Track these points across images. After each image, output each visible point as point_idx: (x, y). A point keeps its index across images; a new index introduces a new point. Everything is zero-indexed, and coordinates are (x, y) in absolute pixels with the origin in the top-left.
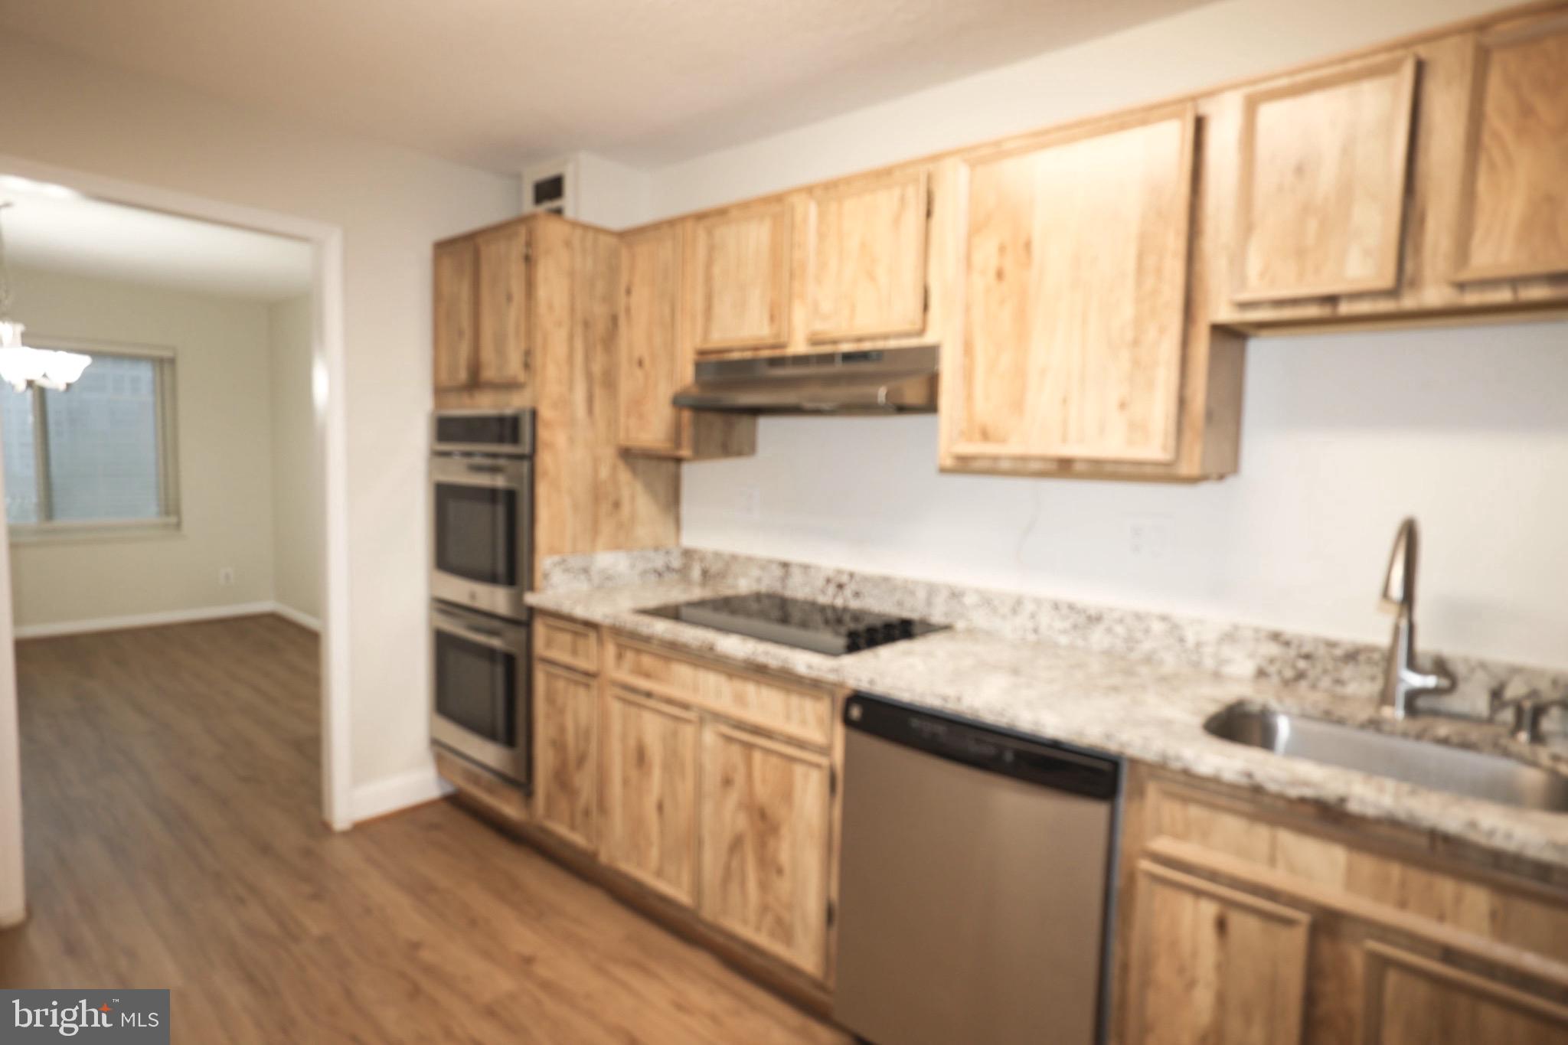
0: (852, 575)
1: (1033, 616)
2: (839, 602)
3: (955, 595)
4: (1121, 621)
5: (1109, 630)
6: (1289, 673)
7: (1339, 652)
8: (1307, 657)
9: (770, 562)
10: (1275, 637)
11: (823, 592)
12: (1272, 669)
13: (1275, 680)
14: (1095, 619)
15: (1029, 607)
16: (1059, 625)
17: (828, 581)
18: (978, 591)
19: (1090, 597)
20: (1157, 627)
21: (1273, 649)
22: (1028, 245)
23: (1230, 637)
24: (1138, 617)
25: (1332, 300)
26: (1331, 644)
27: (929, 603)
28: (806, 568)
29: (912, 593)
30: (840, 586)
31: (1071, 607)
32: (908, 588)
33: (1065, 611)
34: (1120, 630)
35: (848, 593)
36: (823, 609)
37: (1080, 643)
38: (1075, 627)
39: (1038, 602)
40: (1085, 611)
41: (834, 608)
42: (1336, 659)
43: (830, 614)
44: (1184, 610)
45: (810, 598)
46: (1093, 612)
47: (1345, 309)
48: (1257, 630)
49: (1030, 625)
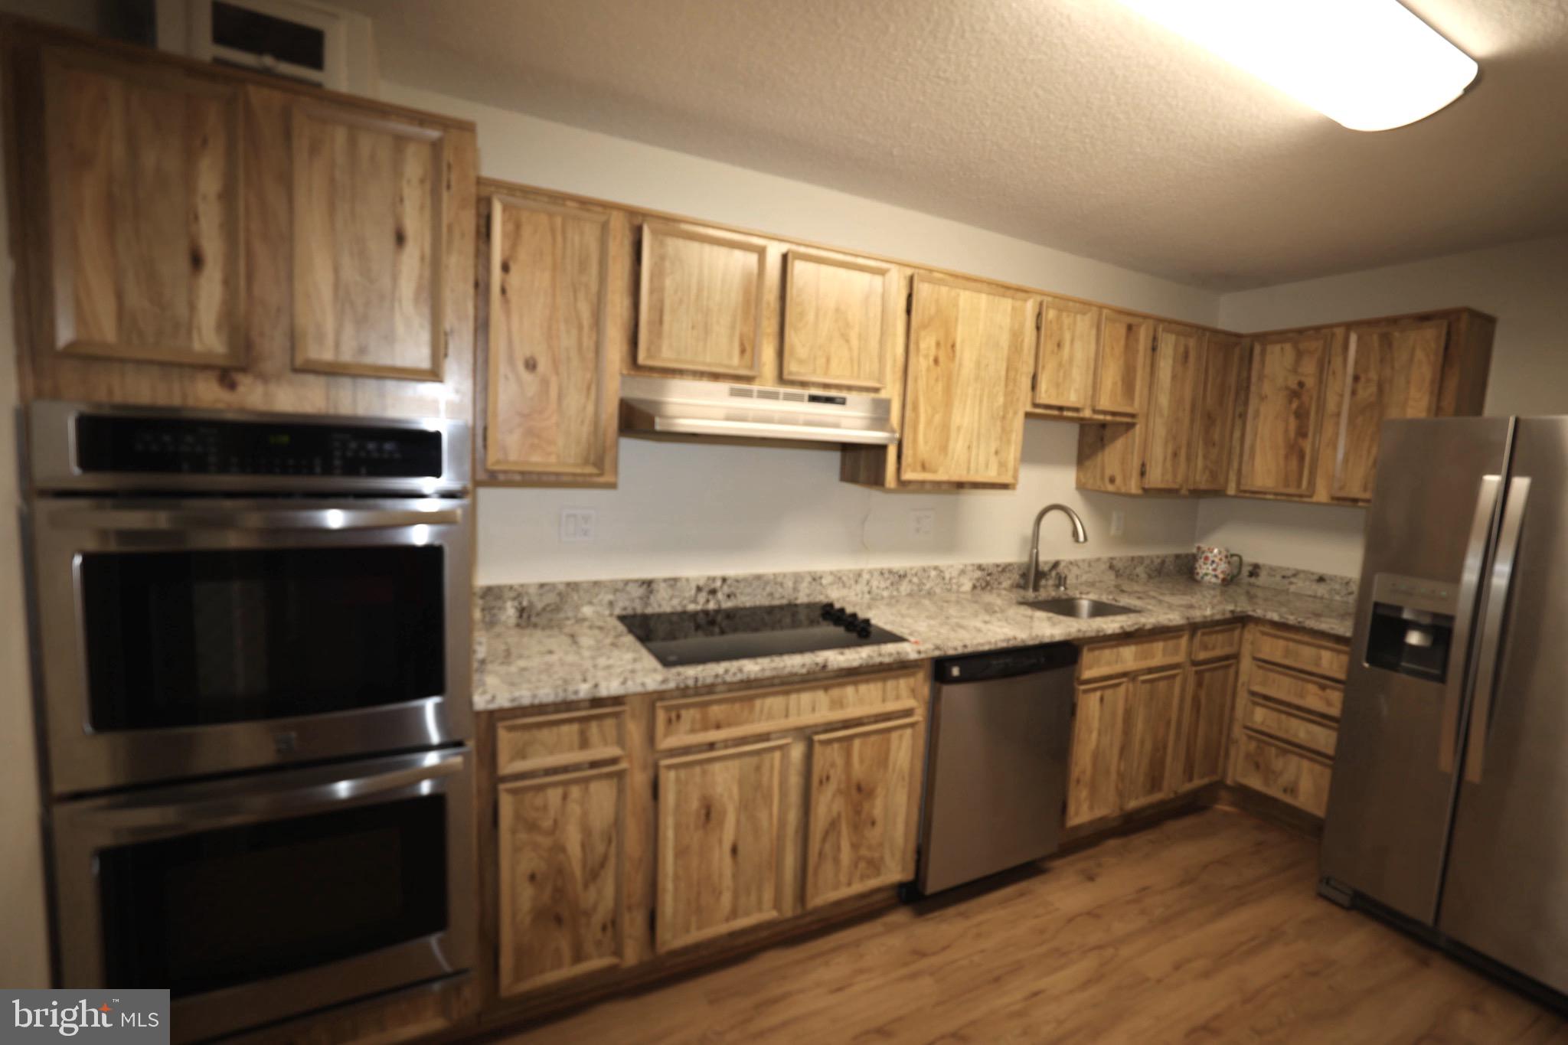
0: (724, 580)
1: (868, 583)
2: (712, 606)
3: (816, 579)
4: (916, 575)
5: (910, 581)
6: (984, 584)
7: (1000, 569)
8: (989, 574)
9: (627, 582)
10: (980, 568)
11: (695, 601)
12: (978, 584)
13: (979, 588)
14: (902, 576)
15: (866, 576)
16: (883, 585)
17: (699, 589)
18: (831, 573)
19: (898, 563)
20: (933, 573)
21: (978, 574)
22: (953, 346)
23: (963, 572)
24: (924, 570)
25: (1061, 408)
26: (998, 566)
27: (795, 589)
28: (673, 582)
29: (781, 585)
30: (713, 592)
31: (890, 572)
32: (777, 581)
33: (886, 575)
34: (915, 580)
35: (720, 596)
36: (694, 615)
37: (895, 593)
38: (892, 584)
39: (871, 572)
40: (897, 573)
41: (706, 613)
42: (999, 572)
43: (702, 619)
44: (941, 562)
45: (679, 609)
46: (902, 573)
47: (1066, 413)
48: (973, 565)
49: (866, 589)
